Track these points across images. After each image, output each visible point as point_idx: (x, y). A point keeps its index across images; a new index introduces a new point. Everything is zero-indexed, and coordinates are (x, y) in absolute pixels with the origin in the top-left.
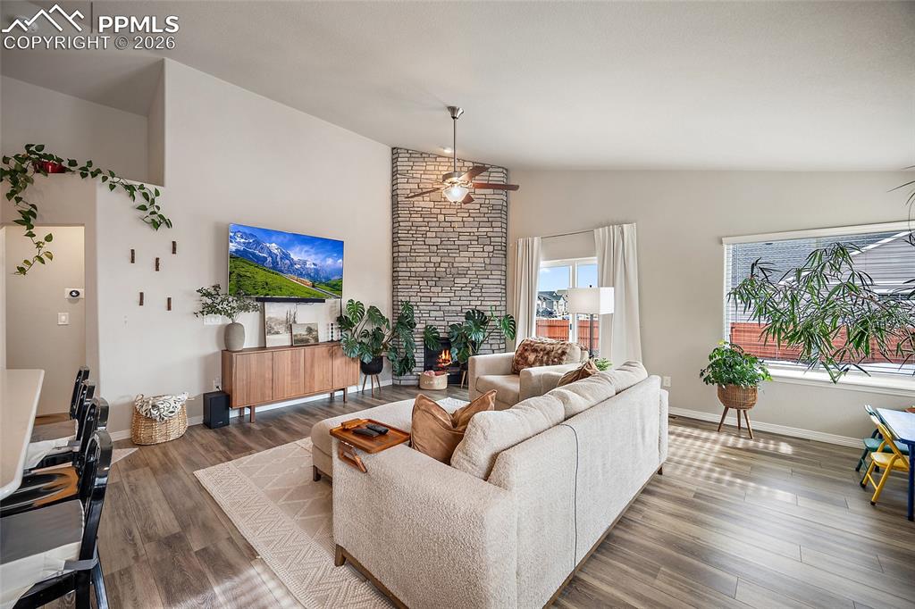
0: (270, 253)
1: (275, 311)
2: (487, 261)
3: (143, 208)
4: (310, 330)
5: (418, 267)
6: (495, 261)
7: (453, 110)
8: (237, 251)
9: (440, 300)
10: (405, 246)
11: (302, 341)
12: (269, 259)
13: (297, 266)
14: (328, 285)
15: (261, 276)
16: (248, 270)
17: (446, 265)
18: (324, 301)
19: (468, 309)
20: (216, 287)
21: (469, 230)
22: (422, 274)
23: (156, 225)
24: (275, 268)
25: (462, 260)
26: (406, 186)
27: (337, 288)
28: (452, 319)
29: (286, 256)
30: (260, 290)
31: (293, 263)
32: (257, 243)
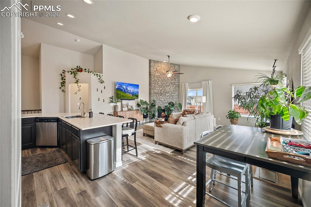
0: (124, 88)
1: (124, 102)
2: (174, 89)
3: (99, 79)
4: (132, 107)
5: (156, 91)
6: (176, 89)
7: (169, 56)
8: (117, 88)
9: (162, 99)
10: (153, 85)
11: (130, 109)
12: (123, 90)
13: (129, 91)
14: (135, 96)
15: (122, 94)
16: (119, 92)
17: (163, 90)
18: (135, 100)
19: (169, 102)
20: (112, 97)
21: (169, 81)
22: (157, 93)
23: (102, 83)
24: (125, 92)
25: (167, 89)
26: (153, 70)
27: (137, 96)
28: (165, 104)
29: (127, 89)
30: (122, 97)
31: (128, 91)
32: (121, 86)
